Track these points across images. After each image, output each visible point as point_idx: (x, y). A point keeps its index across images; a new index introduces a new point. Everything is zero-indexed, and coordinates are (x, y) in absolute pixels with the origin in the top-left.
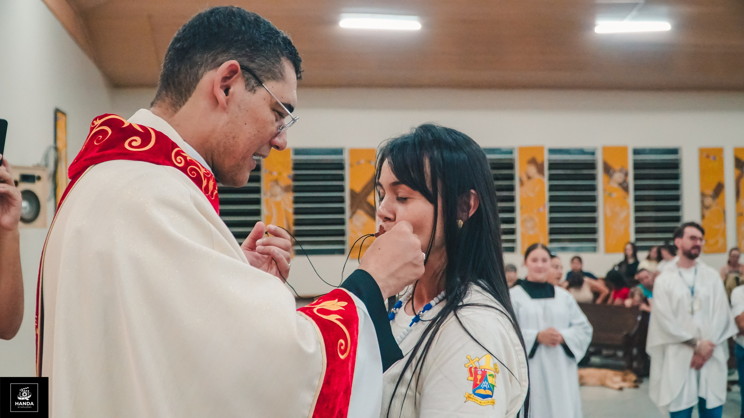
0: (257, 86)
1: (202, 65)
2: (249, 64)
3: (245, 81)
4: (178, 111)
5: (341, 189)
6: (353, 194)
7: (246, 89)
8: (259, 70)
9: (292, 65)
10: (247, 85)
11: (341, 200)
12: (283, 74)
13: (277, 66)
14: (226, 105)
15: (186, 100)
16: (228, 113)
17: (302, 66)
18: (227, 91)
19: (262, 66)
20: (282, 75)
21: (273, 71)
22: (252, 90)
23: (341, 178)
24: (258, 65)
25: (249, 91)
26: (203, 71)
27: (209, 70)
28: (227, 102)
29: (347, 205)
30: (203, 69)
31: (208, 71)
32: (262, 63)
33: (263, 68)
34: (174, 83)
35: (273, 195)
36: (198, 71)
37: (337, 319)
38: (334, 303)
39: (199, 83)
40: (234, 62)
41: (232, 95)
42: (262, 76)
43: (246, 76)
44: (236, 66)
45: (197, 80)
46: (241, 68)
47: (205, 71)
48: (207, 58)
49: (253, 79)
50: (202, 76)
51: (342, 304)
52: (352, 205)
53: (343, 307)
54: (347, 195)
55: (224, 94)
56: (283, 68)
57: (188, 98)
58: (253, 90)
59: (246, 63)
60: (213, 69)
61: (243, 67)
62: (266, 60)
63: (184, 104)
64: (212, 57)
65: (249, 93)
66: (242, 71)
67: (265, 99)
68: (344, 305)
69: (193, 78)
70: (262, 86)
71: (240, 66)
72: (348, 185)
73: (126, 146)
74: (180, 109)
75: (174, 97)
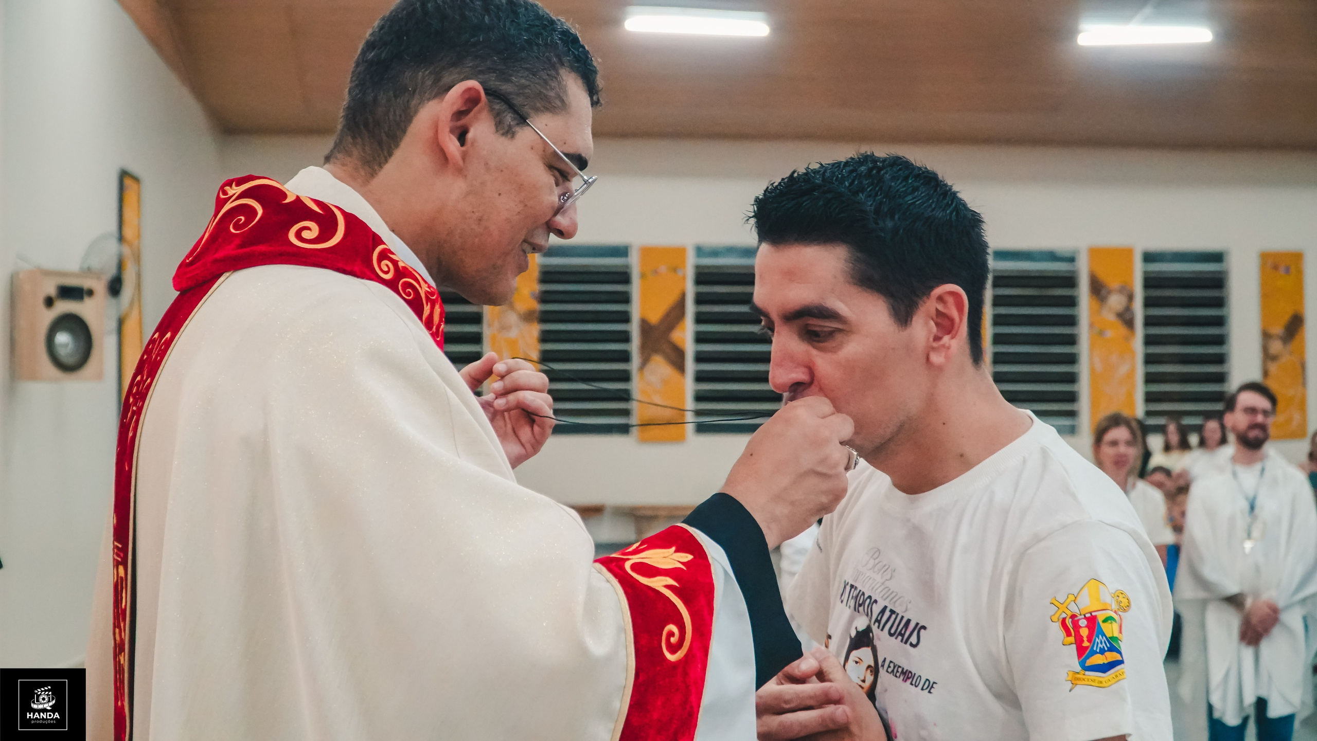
0: (518, 124)
1: (414, 91)
2: (500, 85)
3: (495, 118)
4: (376, 174)
5: (625, 318)
6: (646, 328)
7: (497, 131)
8: (518, 94)
9: (580, 82)
10: (499, 124)
11: (625, 337)
12: (565, 99)
13: (553, 84)
14: (461, 163)
15: (390, 154)
16: (466, 176)
17: (600, 82)
18: (462, 136)
19: (525, 87)
20: (563, 101)
21: (546, 96)
22: (509, 133)
23: (625, 299)
24: (517, 86)
25: (503, 134)
26: (418, 102)
27: (429, 100)
28: (464, 156)
29: (635, 346)
30: (417, 96)
31: (426, 102)
32: (523, 81)
33: (527, 91)
34: (366, 125)
35: (504, 328)
36: (408, 101)
37: (668, 587)
38: (666, 555)
39: (412, 125)
40: (473, 83)
41: (472, 144)
42: (525, 105)
43: (497, 107)
44: (478, 92)
45: (407, 117)
46: (487, 94)
47: (421, 103)
48: (423, 77)
49: (509, 113)
50: (416, 112)
51: (681, 557)
52: (644, 347)
53: (683, 563)
54: (634, 329)
55: (458, 144)
56: (564, 89)
57: (393, 150)
58: (511, 132)
59: (494, 83)
60: (435, 96)
61: (488, 92)
62: (531, 76)
63: (386, 161)
64: (433, 76)
65: (503, 139)
66: (487, 98)
67: (532, 148)
68: (685, 560)
69: (400, 116)
70: (526, 124)
71: (485, 89)
72: (636, 310)
73: (292, 237)
74: (380, 171)
75: (367, 148)
